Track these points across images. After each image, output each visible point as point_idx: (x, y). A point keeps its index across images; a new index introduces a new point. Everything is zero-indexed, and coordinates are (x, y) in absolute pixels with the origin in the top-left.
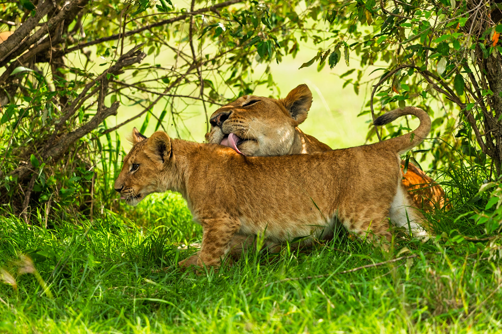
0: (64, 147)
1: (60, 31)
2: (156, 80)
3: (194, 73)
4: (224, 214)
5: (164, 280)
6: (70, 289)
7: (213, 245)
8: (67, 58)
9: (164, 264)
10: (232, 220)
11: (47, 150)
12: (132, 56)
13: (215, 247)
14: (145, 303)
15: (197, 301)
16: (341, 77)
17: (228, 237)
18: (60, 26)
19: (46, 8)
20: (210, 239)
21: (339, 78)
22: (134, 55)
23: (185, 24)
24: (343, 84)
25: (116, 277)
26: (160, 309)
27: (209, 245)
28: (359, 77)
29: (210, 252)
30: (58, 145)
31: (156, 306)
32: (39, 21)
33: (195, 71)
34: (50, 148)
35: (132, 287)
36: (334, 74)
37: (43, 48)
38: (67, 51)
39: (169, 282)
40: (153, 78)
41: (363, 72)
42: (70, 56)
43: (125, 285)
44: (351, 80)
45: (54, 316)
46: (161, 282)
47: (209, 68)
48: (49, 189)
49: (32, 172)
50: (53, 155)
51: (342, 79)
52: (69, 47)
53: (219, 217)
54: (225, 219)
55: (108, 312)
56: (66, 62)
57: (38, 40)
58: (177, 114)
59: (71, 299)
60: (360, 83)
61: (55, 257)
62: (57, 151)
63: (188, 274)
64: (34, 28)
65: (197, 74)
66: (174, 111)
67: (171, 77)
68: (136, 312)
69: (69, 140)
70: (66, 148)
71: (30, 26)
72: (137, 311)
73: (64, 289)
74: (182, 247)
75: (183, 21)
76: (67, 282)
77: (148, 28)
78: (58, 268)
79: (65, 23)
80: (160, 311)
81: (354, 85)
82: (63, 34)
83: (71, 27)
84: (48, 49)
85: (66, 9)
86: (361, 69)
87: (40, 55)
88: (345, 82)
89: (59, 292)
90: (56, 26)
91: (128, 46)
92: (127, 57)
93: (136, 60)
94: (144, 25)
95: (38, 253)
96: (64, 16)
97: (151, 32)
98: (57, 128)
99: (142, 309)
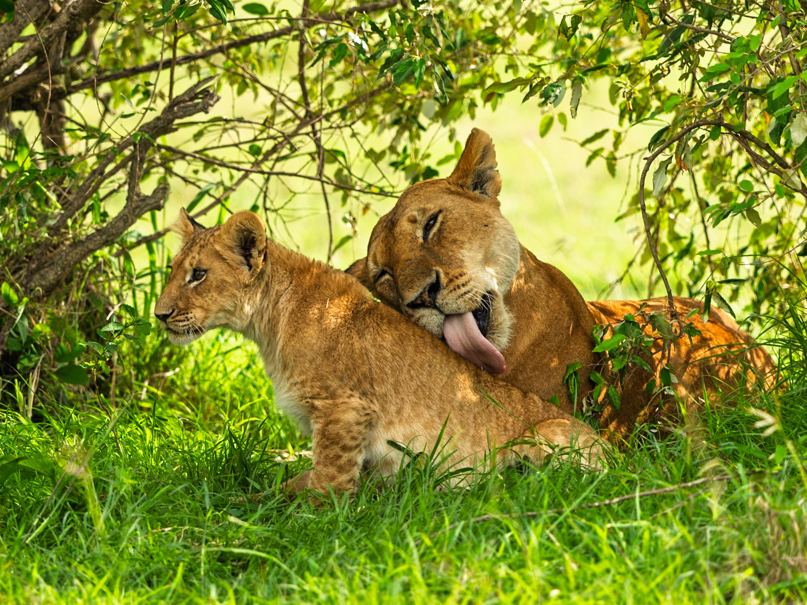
0: (63, 269)
1: (58, 52)
2: (236, 145)
3: (307, 134)
4: (349, 392)
5: (256, 516)
6: (82, 531)
7: (337, 450)
8: (69, 102)
9: (254, 488)
10: (364, 403)
11: (32, 273)
12: (192, 99)
13: (341, 453)
14: (223, 558)
15: (320, 555)
16: (583, 144)
17: (360, 433)
18: (59, 43)
19: (35, 9)
20: (329, 440)
21: (579, 147)
22: (196, 96)
23: (291, 43)
24: (586, 159)
25: (167, 510)
26: (250, 569)
27: (328, 451)
28: (616, 145)
29: (332, 464)
30: (53, 264)
31: (243, 563)
32: (20, 31)
33: (309, 129)
34: (38, 270)
35: (197, 529)
36: (569, 139)
37: (27, 83)
38: (72, 90)
39: (265, 520)
40: (231, 143)
41: (623, 135)
42: (77, 98)
43: (183, 525)
44: (602, 149)
45: (55, 580)
46: (251, 521)
47: (334, 125)
48: (36, 345)
49: (5, 314)
50: (43, 283)
51: (583, 149)
52: (74, 83)
53: (340, 396)
54: (353, 399)
55: (152, 574)
56: (69, 111)
57: (19, 67)
58: (276, 211)
59: (85, 551)
60: (618, 155)
61: (53, 471)
62: (51, 277)
63: (299, 506)
64: (11, 45)
65: (311, 135)
66: (268, 205)
67: (265, 139)
68: (205, 575)
69: (73, 256)
70: (68, 270)
71: (4, 41)
72: (207, 573)
73: (71, 531)
74: (283, 458)
75: (287, 37)
76: (76, 517)
77: (221, 50)
78: (59, 492)
79: (67, 37)
80: (251, 573)
81: (607, 159)
82: (64, 57)
83: (78, 46)
84: (35, 86)
85: (72, 10)
86: (619, 129)
87: (20, 96)
88: (590, 154)
89: (61, 537)
90: (52, 42)
91: (184, 82)
92: (184, 101)
93: (200, 106)
94: (216, 45)
95: (21, 463)
96: (68, 23)
97: (228, 57)
98: (52, 232)
99: (216, 571)
